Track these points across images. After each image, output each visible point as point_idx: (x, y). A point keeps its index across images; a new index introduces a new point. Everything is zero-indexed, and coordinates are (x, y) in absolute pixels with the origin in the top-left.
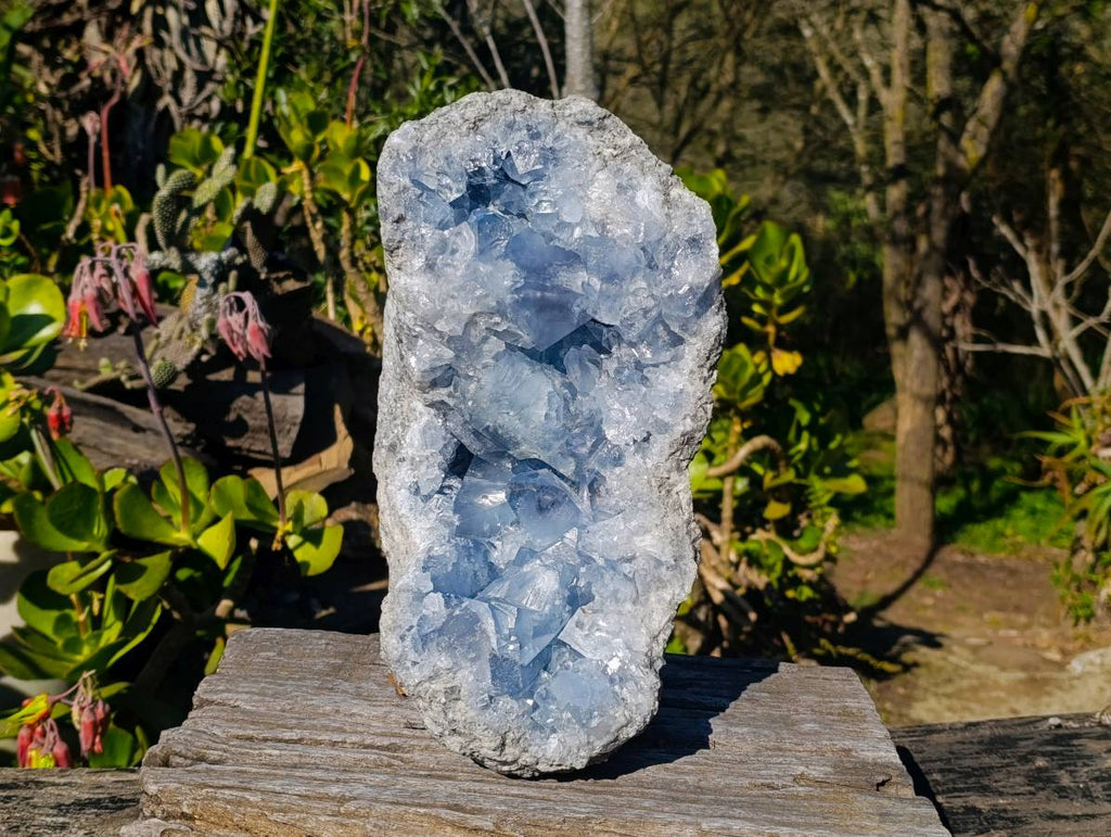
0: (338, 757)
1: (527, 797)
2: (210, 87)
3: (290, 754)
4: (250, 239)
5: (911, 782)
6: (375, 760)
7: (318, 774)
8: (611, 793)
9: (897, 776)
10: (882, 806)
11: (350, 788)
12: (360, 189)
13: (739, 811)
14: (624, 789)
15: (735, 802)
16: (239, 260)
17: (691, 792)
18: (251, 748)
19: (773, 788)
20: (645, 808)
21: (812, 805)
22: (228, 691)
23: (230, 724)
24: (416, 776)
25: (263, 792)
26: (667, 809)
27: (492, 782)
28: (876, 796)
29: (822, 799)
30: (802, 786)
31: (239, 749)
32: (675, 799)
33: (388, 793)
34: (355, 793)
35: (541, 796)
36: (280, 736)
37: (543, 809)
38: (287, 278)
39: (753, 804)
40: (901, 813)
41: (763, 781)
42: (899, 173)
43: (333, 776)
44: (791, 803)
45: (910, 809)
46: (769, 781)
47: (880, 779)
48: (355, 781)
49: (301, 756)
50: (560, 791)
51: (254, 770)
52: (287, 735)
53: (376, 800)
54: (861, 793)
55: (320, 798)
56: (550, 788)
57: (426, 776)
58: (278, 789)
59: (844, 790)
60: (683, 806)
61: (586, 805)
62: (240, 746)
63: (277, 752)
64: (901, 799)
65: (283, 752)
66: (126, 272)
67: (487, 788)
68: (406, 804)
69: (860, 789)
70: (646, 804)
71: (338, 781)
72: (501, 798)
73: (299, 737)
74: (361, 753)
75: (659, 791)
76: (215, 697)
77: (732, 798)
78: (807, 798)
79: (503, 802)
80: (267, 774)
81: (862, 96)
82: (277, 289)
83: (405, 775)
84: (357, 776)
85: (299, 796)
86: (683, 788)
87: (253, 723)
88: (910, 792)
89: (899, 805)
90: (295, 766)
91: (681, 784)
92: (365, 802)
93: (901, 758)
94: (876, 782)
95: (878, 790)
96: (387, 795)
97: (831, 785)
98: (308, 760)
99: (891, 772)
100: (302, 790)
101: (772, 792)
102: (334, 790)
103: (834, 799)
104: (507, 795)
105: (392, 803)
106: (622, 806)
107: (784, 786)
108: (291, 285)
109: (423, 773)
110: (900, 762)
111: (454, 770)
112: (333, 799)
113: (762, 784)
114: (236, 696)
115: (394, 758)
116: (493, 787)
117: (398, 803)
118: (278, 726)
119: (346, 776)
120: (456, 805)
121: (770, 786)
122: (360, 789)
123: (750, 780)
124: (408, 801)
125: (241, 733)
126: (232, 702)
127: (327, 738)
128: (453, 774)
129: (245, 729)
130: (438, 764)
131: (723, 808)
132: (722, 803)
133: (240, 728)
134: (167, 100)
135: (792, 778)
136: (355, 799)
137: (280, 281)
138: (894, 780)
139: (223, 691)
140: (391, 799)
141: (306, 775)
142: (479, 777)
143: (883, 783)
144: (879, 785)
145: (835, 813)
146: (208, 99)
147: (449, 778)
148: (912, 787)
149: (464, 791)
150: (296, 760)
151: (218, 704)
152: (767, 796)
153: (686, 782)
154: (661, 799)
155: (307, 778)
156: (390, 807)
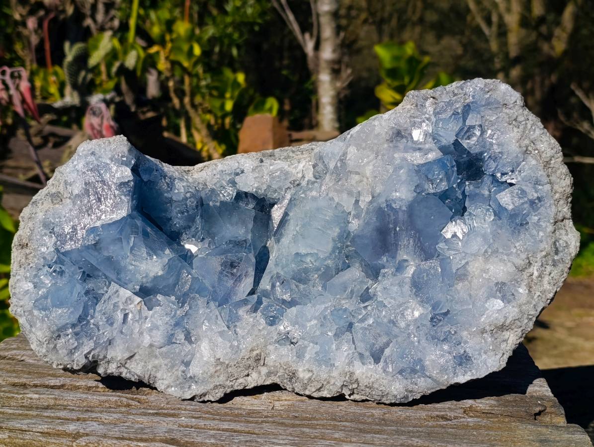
0: (86, 400)
1: (235, 431)
2: (113, 12)
3: (47, 398)
4: (124, 86)
5: (563, 412)
6: (116, 401)
7: (62, 414)
8: (308, 426)
9: (551, 407)
10: (541, 434)
11: (84, 426)
12: (194, 60)
13: (417, 440)
14: (319, 422)
15: (413, 433)
16: (117, 99)
17: (377, 424)
18: (17, 393)
19: (447, 419)
20: (335, 439)
21: (480, 434)
22: (18, 349)
23: (9, 374)
24: (145, 414)
25: (11, 430)
26: (354, 439)
27: (208, 419)
28: (534, 425)
29: (488, 428)
30: (471, 417)
31: (7, 394)
32: (361, 431)
33: (116, 429)
34: (88, 430)
35: (247, 430)
36: (47, 383)
37: (247, 441)
38: (148, 111)
39: (428, 434)
40: (558, 439)
41: (438, 413)
42: (517, 61)
43: (74, 415)
44: (462, 432)
45: (566, 436)
46: (443, 413)
47: (537, 409)
48: (93, 420)
49: (56, 399)
50: (264, 425)
51: (11, 411)
52: (53, 382)
53: (105, 436)
54: (521, 422)
55: (58, 435)
56: (256, 423)
57: (153, 414)
58: (24, 427)
59: (507, 420)
60: (369, 436)
61: (284, 437)
62: (9, 392)
63: (36, 396)
64: (557, 427)
65: (42, 396)
66: (17, 88)
67: (202, 423)
68: (130, 439)
69: (521, 419)
70: (337, 436)
71: (78, 420)
72: (212, 432)
73: (61, 383)
74: (106, 395)
75: (347, 424)
76: (6, 354)
77: (411, 429)
78: (477, 427)
79: (213, 436)
80: (20, 415)
81: (495, 19)
82: (142, 117)
83: (136, 414)
84: (94, 415)
85: (41, 433)
86: (370, 420)
87: (29, 373)
88: (562, 421)
89: (555, 432)
90: (47, 408)
91: (368, 417)
92: (94, 438)
93: (552, 392)
94: (533, 413)
95: (535, 419)
96: (115, 432)
97: (496, 416)
98: (61, 402)
99: (545, 403)
100: (44, 428)
101: (445, 423)
102: (71, 428)
103: (499, 428)
104: (219, 430)
105: (117, 438)
106: (316, 437)
107: (456, 417)
108: (150, 115)
109: (151, 411)
110: (551, 394)
111: (179, 409)
112: (69, 435)
113: (437, 416)
114: (22, 352)
115: (133, 399)
116: (207, 422)
117: (123, 439)
118: (49, 375)
119: (86, 416)
120: (172, 439)
121: (444, 418)
122: (94, 426)
123: (426, 413)
124: (132, 436)
125: (17, 380)
126: (19, 357)
127: (84, 384)
128: (176, 412)
129: (19, 378)
130: (168, 404)
131: (403, 437)
132: (402, 433)
133: (16, 377)
134: (88, 22)
135: (462, 411)
136: (87, 435)
137: (144, 113)
138: (548, 410)
139: (14, 349)
140: (118, 434)
141: (52, 415)
142: (198, 414)
143: (539, 413)
144: (536, 414)
145: (500, 441)
146: (112, 19)
147: (173, 415)
148: (563, 416)
149: (183, 426)
150: (52, 402)
151: (9, 359)
152: (442, 426)
153: (373, 415)
154: (350, 431)
155: (53, 418)
156: (115, 442)
